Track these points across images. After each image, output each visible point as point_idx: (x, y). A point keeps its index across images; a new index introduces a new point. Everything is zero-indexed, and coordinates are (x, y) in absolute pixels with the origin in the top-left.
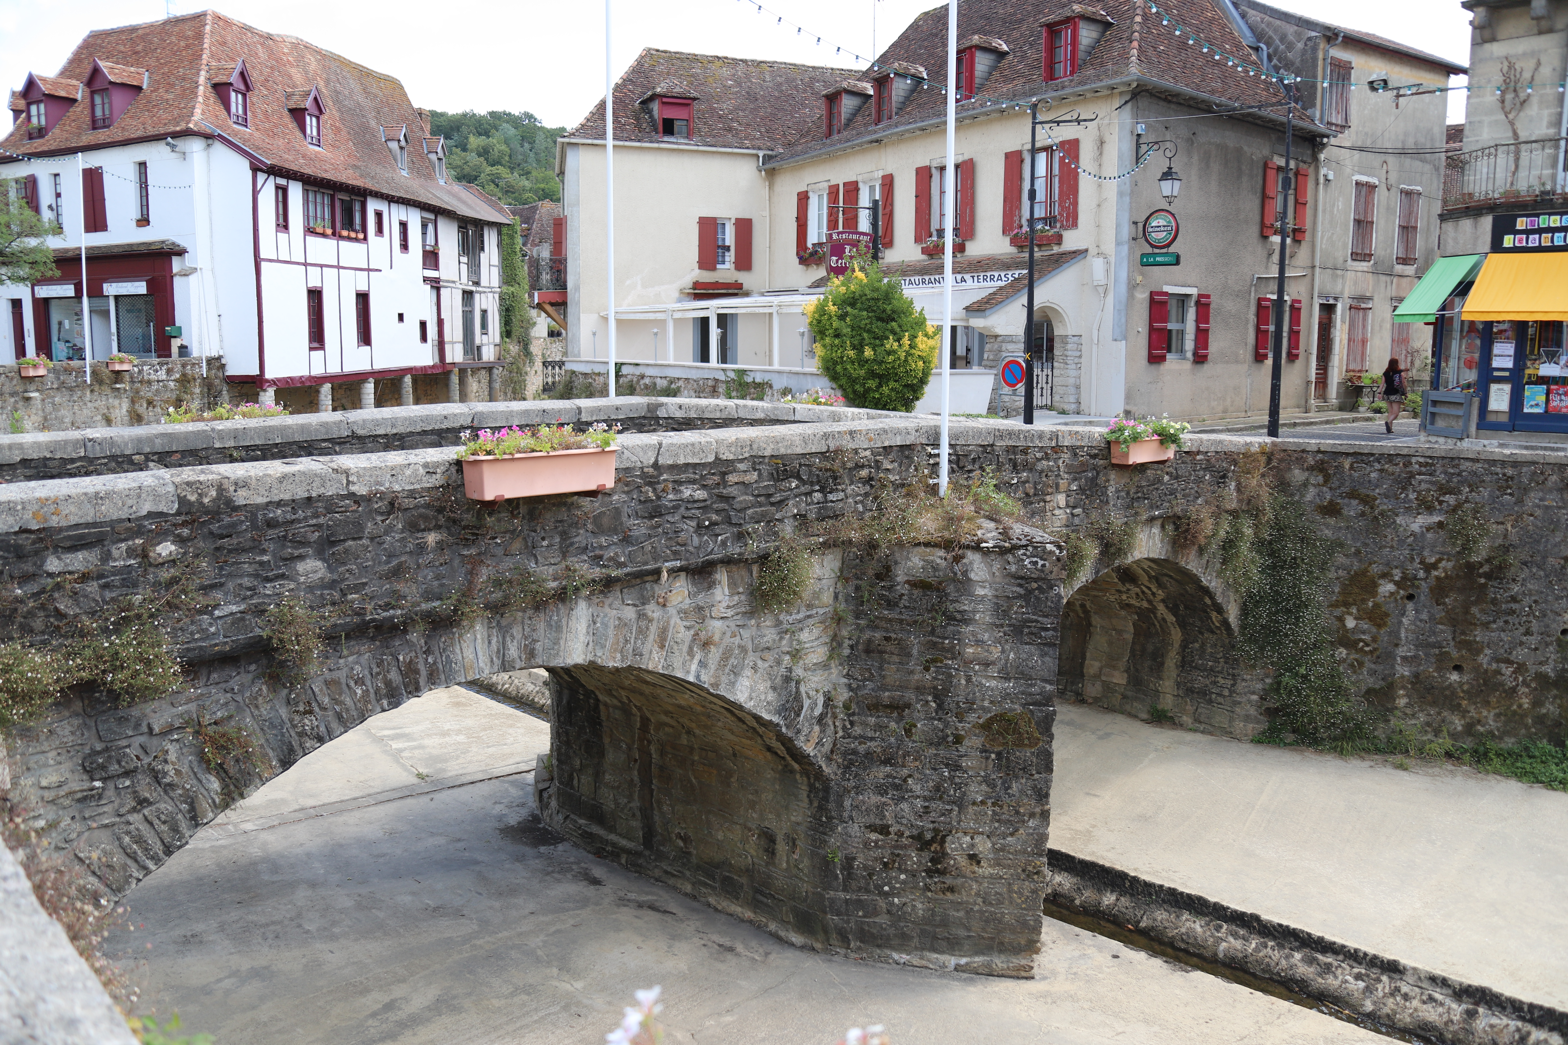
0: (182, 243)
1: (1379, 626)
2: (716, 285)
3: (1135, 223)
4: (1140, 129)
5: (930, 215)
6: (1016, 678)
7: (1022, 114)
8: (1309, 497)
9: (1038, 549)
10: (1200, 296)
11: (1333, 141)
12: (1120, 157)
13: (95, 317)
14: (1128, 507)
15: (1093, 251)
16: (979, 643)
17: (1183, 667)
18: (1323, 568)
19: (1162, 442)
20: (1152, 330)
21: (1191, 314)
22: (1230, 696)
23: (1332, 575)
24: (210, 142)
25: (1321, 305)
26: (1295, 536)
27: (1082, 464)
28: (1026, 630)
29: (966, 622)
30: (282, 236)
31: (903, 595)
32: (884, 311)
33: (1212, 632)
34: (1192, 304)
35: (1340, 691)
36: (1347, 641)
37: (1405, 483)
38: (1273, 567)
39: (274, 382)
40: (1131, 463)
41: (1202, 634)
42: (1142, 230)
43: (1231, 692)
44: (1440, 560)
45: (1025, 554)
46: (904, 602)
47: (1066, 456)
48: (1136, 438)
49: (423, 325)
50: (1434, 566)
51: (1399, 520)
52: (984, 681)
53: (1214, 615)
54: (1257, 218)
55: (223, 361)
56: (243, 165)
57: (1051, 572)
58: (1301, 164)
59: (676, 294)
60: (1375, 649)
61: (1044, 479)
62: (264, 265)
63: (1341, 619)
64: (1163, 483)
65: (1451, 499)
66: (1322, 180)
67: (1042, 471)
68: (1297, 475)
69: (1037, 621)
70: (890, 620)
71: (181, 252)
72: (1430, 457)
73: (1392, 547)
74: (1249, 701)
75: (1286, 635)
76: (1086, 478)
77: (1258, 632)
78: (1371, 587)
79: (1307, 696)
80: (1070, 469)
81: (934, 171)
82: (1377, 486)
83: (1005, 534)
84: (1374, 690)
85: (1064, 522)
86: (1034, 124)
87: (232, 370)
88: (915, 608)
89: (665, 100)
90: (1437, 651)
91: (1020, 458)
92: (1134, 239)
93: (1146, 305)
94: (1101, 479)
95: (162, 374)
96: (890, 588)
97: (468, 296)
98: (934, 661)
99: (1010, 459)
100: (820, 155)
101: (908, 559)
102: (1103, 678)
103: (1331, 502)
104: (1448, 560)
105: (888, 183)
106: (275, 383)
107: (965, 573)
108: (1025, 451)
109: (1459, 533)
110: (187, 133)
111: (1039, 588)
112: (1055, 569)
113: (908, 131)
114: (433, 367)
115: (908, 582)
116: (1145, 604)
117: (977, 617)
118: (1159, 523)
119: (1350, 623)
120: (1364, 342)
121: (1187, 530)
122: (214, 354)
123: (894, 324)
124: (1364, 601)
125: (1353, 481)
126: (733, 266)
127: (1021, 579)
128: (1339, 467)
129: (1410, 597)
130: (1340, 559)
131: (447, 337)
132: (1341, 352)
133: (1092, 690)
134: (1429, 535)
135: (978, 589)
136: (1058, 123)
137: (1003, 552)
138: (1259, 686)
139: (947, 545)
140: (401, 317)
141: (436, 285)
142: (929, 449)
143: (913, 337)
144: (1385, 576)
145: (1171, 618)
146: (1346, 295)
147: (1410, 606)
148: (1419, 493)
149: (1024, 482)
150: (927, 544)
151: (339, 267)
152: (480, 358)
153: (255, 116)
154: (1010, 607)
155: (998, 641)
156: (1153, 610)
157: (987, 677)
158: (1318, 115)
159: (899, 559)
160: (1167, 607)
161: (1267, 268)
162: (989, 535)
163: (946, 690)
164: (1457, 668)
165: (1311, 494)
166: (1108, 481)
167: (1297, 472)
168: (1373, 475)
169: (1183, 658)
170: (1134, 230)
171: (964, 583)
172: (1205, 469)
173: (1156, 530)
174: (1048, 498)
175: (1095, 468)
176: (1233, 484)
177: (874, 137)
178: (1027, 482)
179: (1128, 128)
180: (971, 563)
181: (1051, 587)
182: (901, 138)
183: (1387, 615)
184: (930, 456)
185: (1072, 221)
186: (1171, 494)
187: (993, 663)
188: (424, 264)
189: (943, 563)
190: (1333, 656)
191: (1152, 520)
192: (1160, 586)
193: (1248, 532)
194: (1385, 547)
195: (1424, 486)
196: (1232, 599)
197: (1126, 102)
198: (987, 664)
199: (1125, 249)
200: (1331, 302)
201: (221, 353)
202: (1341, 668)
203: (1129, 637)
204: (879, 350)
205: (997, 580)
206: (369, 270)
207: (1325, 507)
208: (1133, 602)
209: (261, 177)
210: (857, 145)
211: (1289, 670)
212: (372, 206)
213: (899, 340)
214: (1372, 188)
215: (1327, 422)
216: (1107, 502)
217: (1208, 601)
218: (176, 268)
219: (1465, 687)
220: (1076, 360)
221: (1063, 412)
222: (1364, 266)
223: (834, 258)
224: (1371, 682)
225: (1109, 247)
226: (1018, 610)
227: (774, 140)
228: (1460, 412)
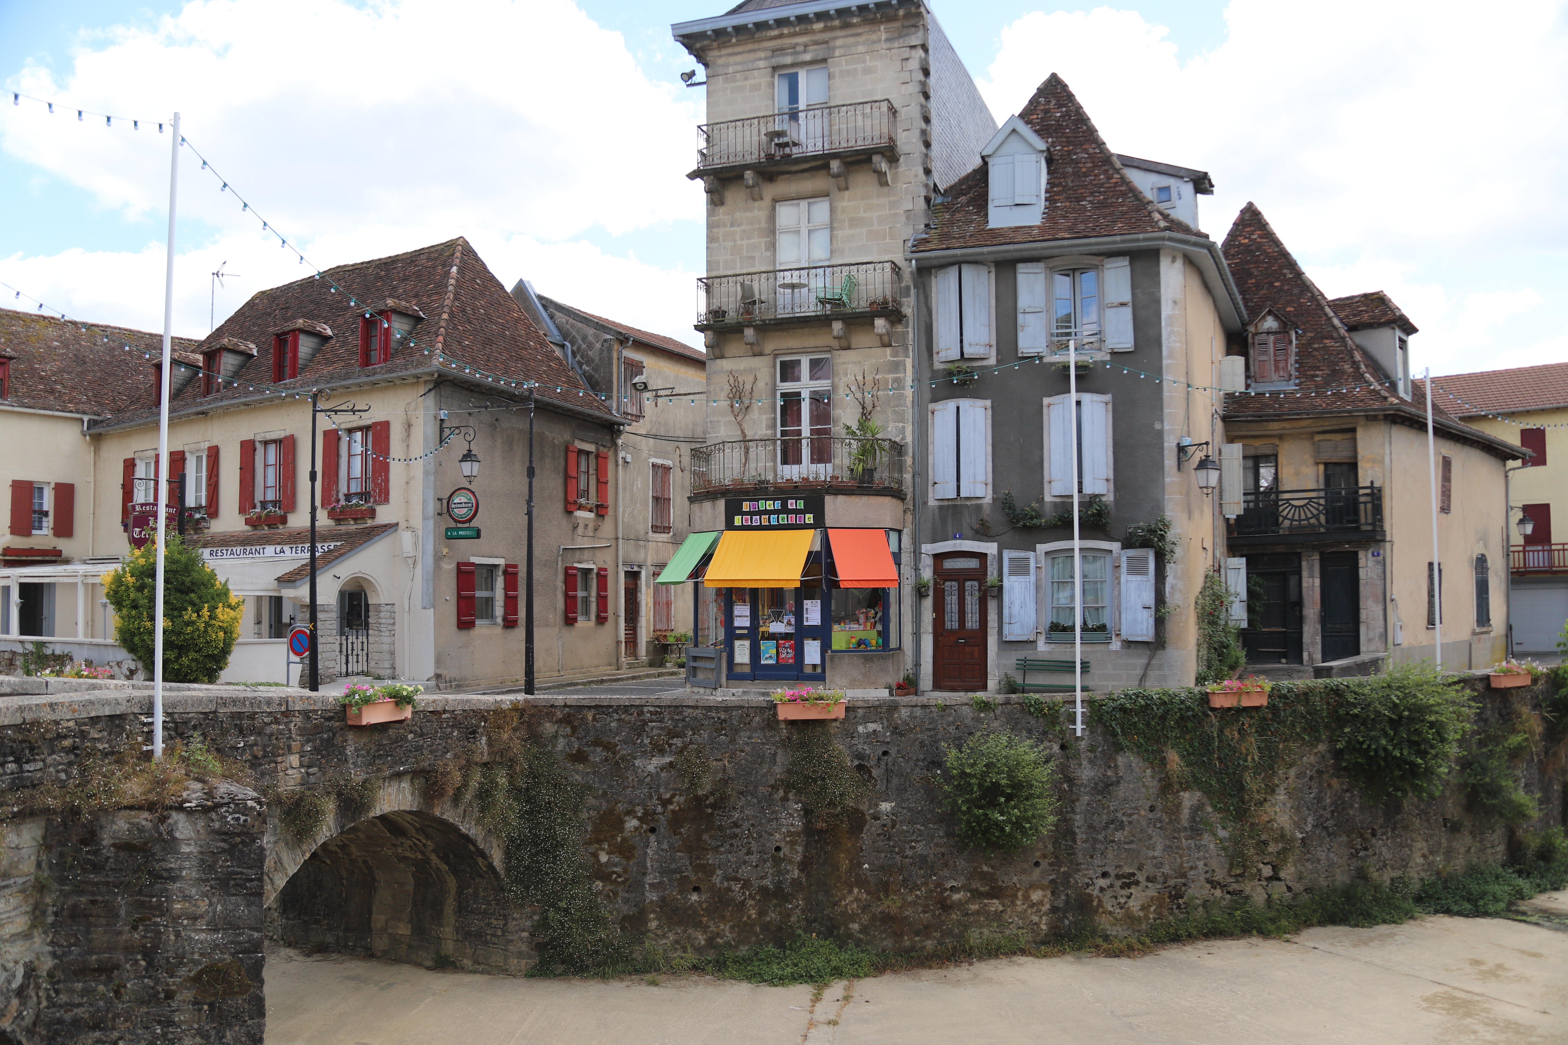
1: (628, 858)
2: (31, 552)
3: (440, 500)
4: (443, 414)
5: (253, 486)
6: (224, 929)
7: (303, 402)
8: (560, 747)
9: (240, 807)
10: (507, 566)
11: (627, 428)
12: (425, 439)
14: (370, 764)
15: (403, 525)
16: (186, 898)
17: (460, 912)
18: (576, 810)
19: (397, 704)
20: (460, 598)
21: (500, 583)
22: (503, 935)
23: (584, 815)
25: (626, 572)
26: (548, 782)
27: (316, 726)
28: (232, 883)
29: (174, 879)
31: (109, 858)
32: (183, 583)
33: (482, 877)
34: (500, 573)
35: (600, 921)
36: (602, 873)
37: (640, 729)
38: (530, 812)
40: (364, 723)
41: (474, 879)
42: (445, 507)
43: (504, 931)
44: (673, 796)
45: (227, 811)
46: (111, 864)
47: (298, 720)
48: (367, 701)
50: (669, 801)
51: (637, 763)
52: (193, 935)
53: (480, 860)
54: (561, 495)
57: (253, 826)
58: (601, 448)
60: (627, 880)
61: (275, 742)
63: (595, 855)
64: (407, 741)
65: (678, 742)
66: (620, 461)
67: (272, 735)
68: (549, 728)
69: (241, 873)
70: (97, 884)
72: (659, 707)
73: (633, 787)
74: (521, 939)
75: (547, 874)
76: (322, 739)
77: (523, 873)
78: (619, 824)
79: (570, 928)
80: (302, 731)
81: (258, 445)
82: (616, 735)
83: (210, 795)
84: (629, 916)
85: (298, 781)
86: (315, 412)
88: (121, 870)
90: (678, 876)
91: (246, 723)
92: (439, 514)
93: (454, 575)
94: (338, 740)
96: (96, 853)
98: (141, 920)
99: (236, 725)
100: (147, 424)
101: (113, 822)
102: (390, 931)
103: (579, 751)
104: (681, 795)
105: (214, 454)
107: (170, 833)
108: (252, 716)
109: (685, 771)
111: (243, 842)
112: (256, 823)
113: (231, 405)
115: (114, 845)
116: (420, 856)
117: (184, 873)
118: (409, 777)
119: (604, 858)
120: (668, 604)
121: (435, 783)
123: (192, 595)
124: (614, 837)
125: (596, 730)
126: (51, 532)
127: (224, 834)
128: (584, 718)
129: (653, 830)
130: (591, 801)
132: (647, 614)
133: (380, 943)
134: (663, 775)
135: (183, 846)
136: (336, 412)
137: (205, 810)
138: (529, 923)
139: (151, 807)
142: (143, 718)
143: (212, 610)
144: (630, 813)
145: (444, 867)
146: (649, 563)
147: (652, 838)
148: (652, 738)
149: (252, 746)
150: (131, 808)
154: (215, 863)
155: (205, 895)
156: (428, 861)
157: (196, 931)
158: (615, 406)
159: (104, 824)
160: (438, 856)
161: (573, 539)
162: (194, 796)
163: (155, 947)
164: (696, 889)
165: (561, 744)
166: (346, 741)
167: (548, 725)
168: (612, 724)
169: (460, 903)
170: (439, 506)
171: (170, 843)
172: (453, 726)
173: (405, 785)
174: (279, 759)
175: (330, 729)
176: (484, 738)
177: (200, 409)
178: (256, 744)
179: (432, 412)
180: (176, 823)
181: (253, 841)
182: (226, 412)
183: (634, 848)
184: (144, 724)
185: (384, 496)
186: (416, 751)
187: (201, 916)
189: (149, 825)
190: (590, 889)
191: (399, 775)
192: (428, 837)
193: (503, 781)
194: (628, 787)
195: (655, 732)
196: (495, 844)
197: (430, 390)
198: (195, 918)
199: (431, 524)
200: (636, 569)
202: (599, 901)
203: (410, 888)
204: (177, 621)
205: (202, 837)
207: (574, 755)
208: (408, 854)
210: (184, 416)
211: (553, 905)
213: (198, 612)
214: (667, 469)
215: (634, 678)
216: (346, 761)
217: (472, 848)
219: (704, 906)
220: (390, 628)
221: (379, 678)
222: (664, 537)
223: (137, 530)
224: (625, 909)
225: (417, 521)
226: (224, 864)
227: (101, 405)
228: (712, 665)
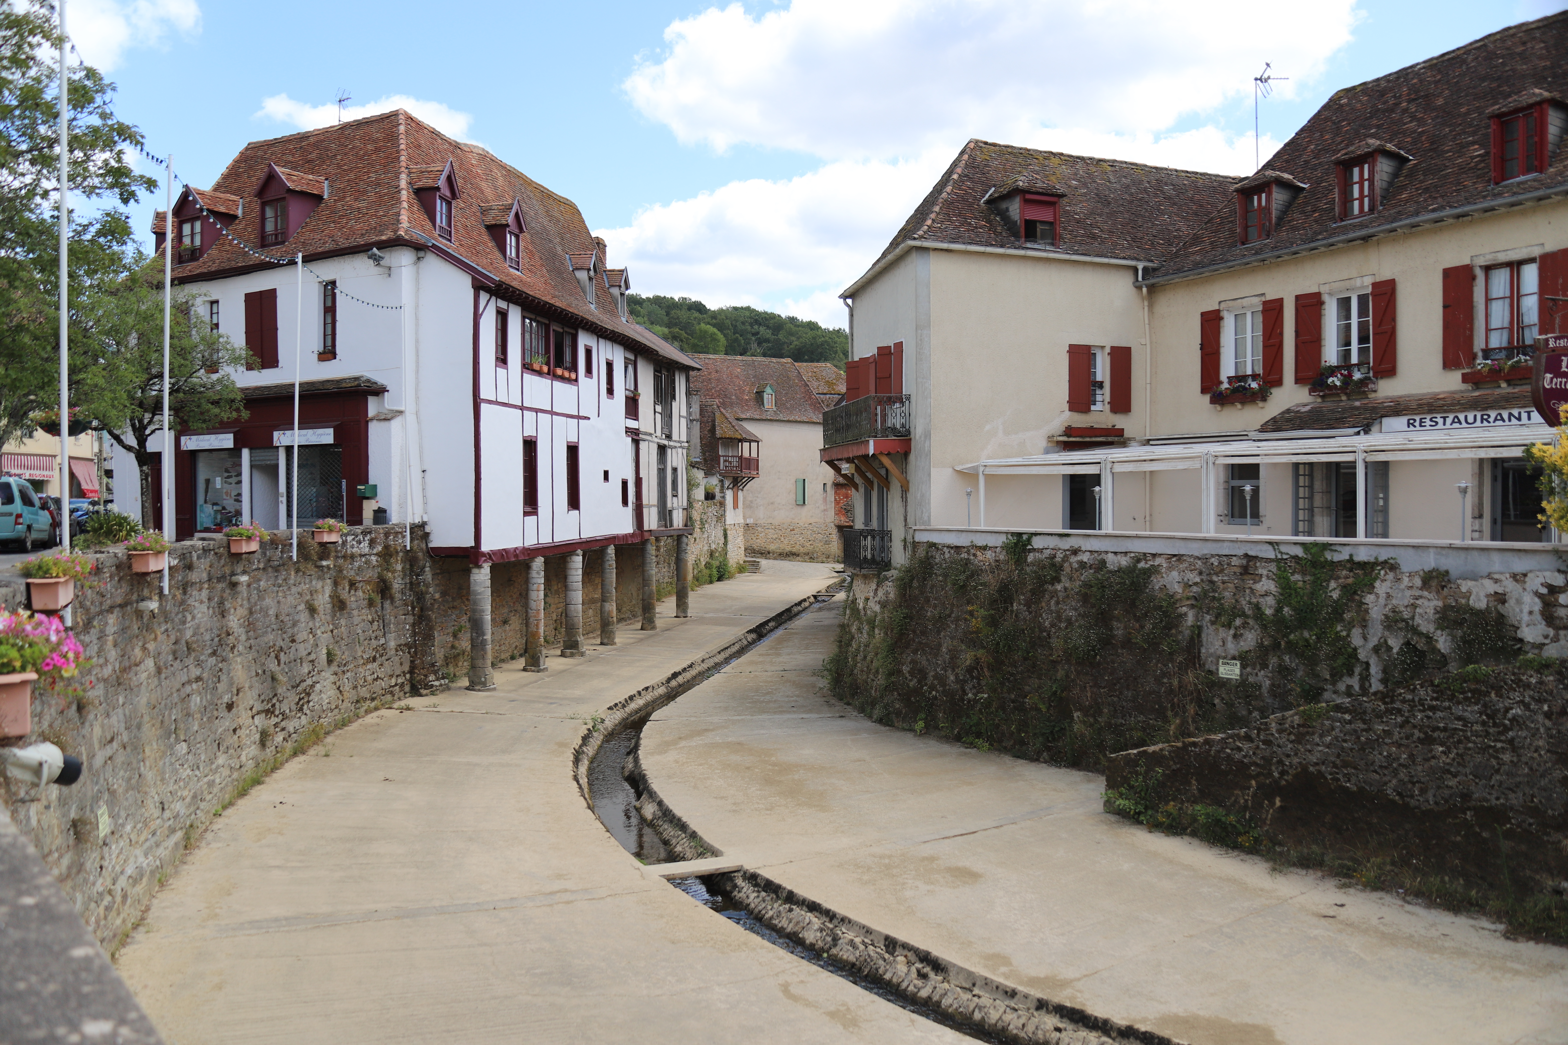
0: (380, 379)
2: (1091, 431)
13: (256, 474)
24: (421, 254)
30: (501, 371)
39: (490, 556)
49: (625, 484)
55: (427, 529)
56: (463, 283)
59: (1043, 443)
62: (484, 407)
71: (379, 391)
87: (438, 541)
89: (1028, 196)
95: (365, 547)
97: (662, 449)
100: (1249, 262)
105: (1384, 292)
106: (490, 558)
110: (397, 243)
114: (632, 535)
122: (417, 520)
126: (1108, 407)
131: (645, 501)
140: (606, 474)
141: (635, 436)
151: (552, 413)
152: (671, 525)
153: (457, 231)
177: (1365, 232)
188: (627, 413)
201: (425, 519)
206: (579, 417)
209: (484, 297)
212: (584, 340)
218: (372, 411)
